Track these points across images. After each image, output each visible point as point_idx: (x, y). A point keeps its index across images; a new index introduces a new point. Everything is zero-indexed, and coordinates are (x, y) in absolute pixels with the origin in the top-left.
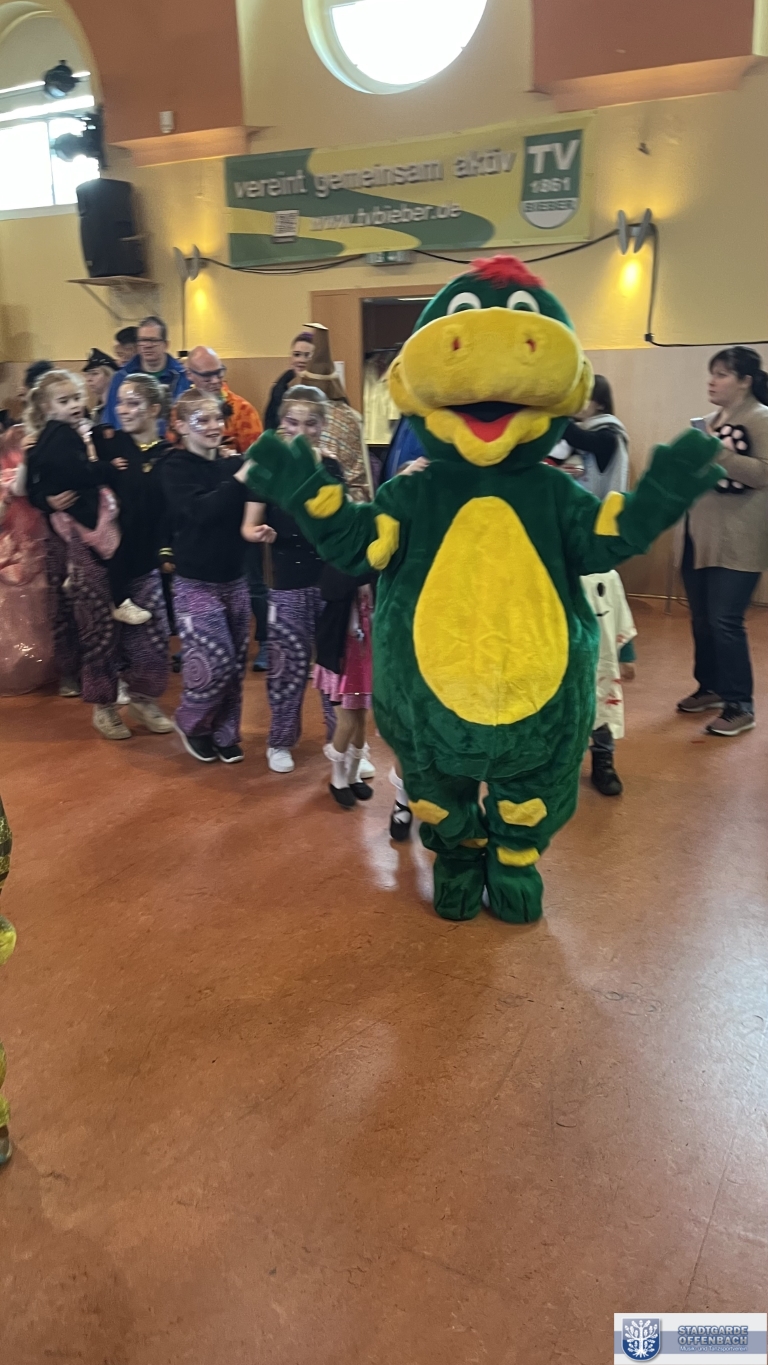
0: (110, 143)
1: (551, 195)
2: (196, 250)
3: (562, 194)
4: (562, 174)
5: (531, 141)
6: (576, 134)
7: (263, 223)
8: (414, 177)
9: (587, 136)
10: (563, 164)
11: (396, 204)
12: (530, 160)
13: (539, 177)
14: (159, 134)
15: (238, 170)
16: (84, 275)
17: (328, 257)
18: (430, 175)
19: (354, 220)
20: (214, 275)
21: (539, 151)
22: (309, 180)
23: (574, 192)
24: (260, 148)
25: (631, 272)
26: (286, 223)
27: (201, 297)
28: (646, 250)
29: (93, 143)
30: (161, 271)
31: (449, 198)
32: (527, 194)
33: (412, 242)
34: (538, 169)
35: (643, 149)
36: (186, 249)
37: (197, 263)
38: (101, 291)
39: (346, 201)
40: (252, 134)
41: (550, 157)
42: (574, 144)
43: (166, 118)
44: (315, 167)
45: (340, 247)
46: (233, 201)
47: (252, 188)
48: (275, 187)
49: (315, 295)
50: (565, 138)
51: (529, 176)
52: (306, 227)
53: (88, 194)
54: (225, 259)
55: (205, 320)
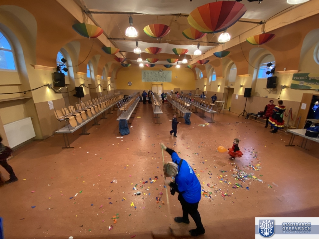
0: (275, 71)
2: (285, 85)
7: (297, 83)
14: (283, 70)
15: (296, 75)
16: (266, 88)
19: (315, 84)
20: (287, 89)
22: (308, 77)
24: (301, 72)
26: (302, 83)
27: (284, 91)
29: (273, 71)
30: (278, 88)
36: (283, 85)
37: (285, 87)
38: (268, 89)
39: (314, 81)
40: (299, 71)
43: (285, 69)
44: (310, 76)
45: (311, 87)
46: (293, 79)
47: (297, 78)
48: (302, 78)
53: (269, 79)
54: (290, 87)
55: (283, 95)
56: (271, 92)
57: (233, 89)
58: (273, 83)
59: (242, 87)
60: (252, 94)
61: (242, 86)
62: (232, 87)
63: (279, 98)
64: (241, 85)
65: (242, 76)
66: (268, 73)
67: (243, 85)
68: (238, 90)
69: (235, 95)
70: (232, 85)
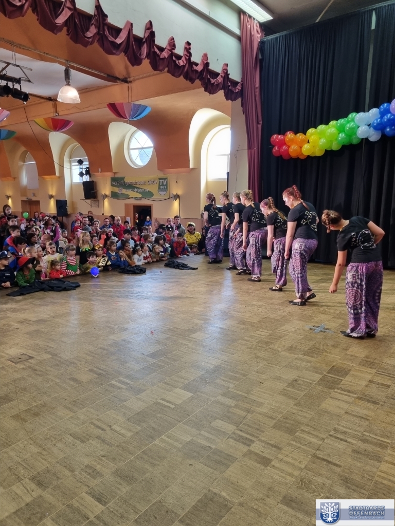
1: (162, 189)
2: (105, 194)
3: (164, 189)
4: (164, 185)
5: (160, 179)
6: (167, 178)
7: (117, 190)
8: (141, 183)
9: (168, 179)
10: (165, 184)
11: (139, 188)
12: (160, 182)
13: (161, 185)
14: (98, 172)
15: (113, 179)
16: (84, 198)
17: (127, 197)
18: (144, 183)
19: (132, 191)
20: (109, 199)
21: (161, 181)
22: (124, 182)
23: (167, 188)
24: (117, 176)
25: (176, 204)
27: (106, 203)
28: (178, 200)
29: (88, 172)
32: (159, 188)
33: (141, 196)
35: (177, 182)
36: (103, 194)
37: (106, 196)
39: (130, 187)
40: (115, 173)
41: (163, 182)
43: (100, 169)
44: (126, 180)
45: (129, 196)
46: (112, 185)
47: (115, 183)
48: (119, 183)
49: (125, 204)
50: (165, 179)
51: (159, 185)
52: (124, 191)
53: (85, 184)
54: (110, 196)
55: (107, 207)
56: (93, 205)
57: (38, 203)
58: (90, 190)
59: (52, 199)
60: (69, 211)
62: (34, 199)
63: (103, 214)
64: (50, 193)
65: (48, 178)
66: (81, 175)
67: (54, 194)
68: (48, 204)
70: (34, 195)
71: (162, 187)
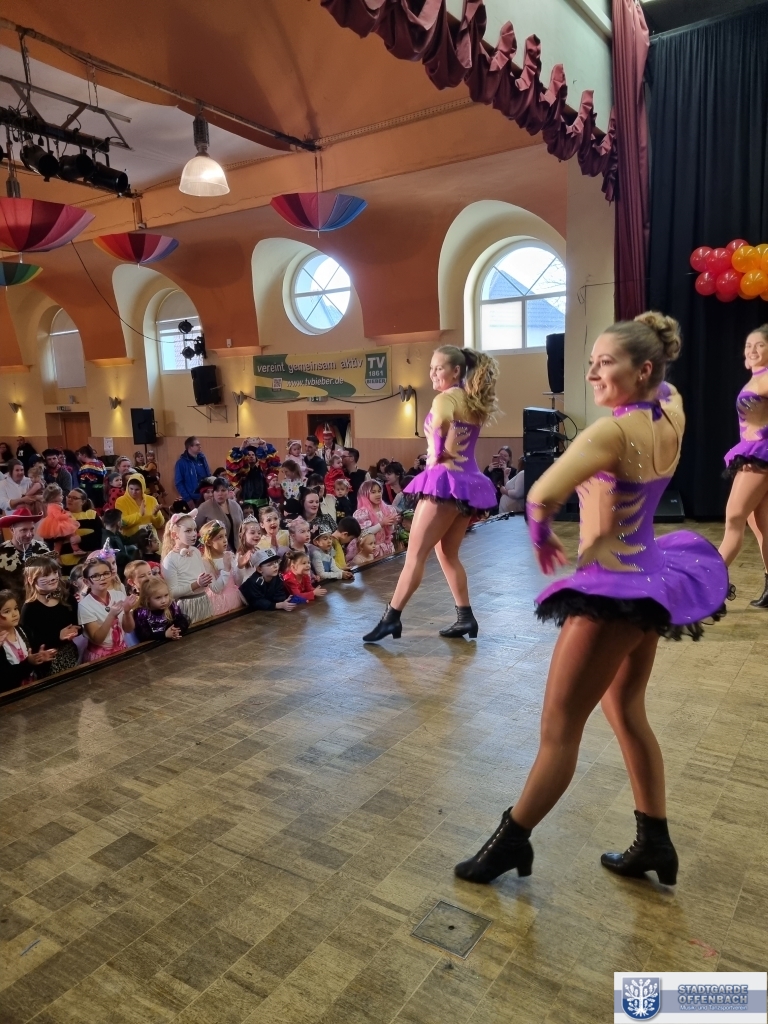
0: (207, 348)
1: (376, 377)
2: (242, 393)
3: (380, 376)
4: (380, 370)
5: (368, 356)
6: (384, 354)
7: (268, 383)
8: (325, 367)
9: (388, 355)
10: (380, 366)
12: (368, 363)
13: (372, 370)
14: (226, 347)
15: (259, 361)
17: (293, 397)
18: (332, 367)
19: (304, 383)
21: (371, 360)
22: (286, 366)
23: (385, 376)
24: (267, 353)
25: (408, 408)
26: (278, 383)
27: (244, 411)
28: (412, 400)
29: (201, 348)
30: (228, 400)
31: (340, 376)
32: (367, 376)
33: (325, 393)
34: (371, 366)
35: (408, 361)
36: (238, 392)
37: (243, 397)
38: (203, 409)
39: (300, 375)
40: (263, 348)
41: (375, 362)
42: (383, 358)
43: (229, 341)
44: (289, 361)
45: (298, 394)
46: (257, 373)
47: (264, 368)
48: (273, 368)
49: (290, 413)
50: (381, 355)
51: (368, 369)
52: (286, 385)
53: (196, 372)
54: (254, 396)
55: (247, 423)
56: (213, 417)
57: (84, 417)
58: (208, 387)
59: (118, 408)
60: (159, 430)
61: (116, 403)
62: (75, 408)
63: (237, 435)
64: (114, 396)
65: (106, 363)
66: (188, 353)
67: (121, 397)
68: (109, 418)
69: (101, 440)
70: (74, 400)
71: (374, 373)
